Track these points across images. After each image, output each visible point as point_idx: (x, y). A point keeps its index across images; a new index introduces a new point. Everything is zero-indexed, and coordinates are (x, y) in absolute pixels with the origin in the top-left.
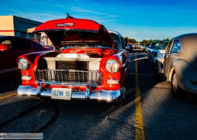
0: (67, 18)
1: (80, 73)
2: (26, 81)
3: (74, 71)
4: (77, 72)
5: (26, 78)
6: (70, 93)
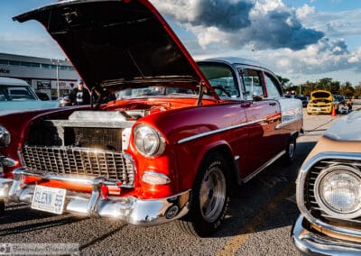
6: (63, 199)
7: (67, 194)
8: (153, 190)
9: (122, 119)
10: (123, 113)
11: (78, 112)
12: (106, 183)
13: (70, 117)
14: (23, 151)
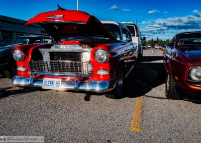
0: (59, 10)
1: (75, 63)
2: (21, 72)
3: (69, 62)
4: (72, 63)
5: (21, 69)
6: (60, 83)
13: (52, 47)
14: (31, 63)
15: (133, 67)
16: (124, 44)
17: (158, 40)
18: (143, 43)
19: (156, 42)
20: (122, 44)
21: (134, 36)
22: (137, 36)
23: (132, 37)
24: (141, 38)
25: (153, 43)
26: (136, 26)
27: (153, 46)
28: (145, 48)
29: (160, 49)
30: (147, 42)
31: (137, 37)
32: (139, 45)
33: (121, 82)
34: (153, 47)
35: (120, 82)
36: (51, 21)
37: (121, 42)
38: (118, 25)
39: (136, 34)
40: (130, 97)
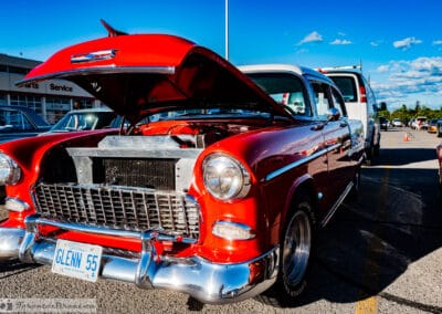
6: (98, 261)
7: (104, 253)
8: (230, 248)
9: (174, 146)
10: (175, 139)
11: (111, 137)
12: (160, 238)
13: (100, 144)
14: (38, 190)
15: (349, 188)
16: (320, 128)
17: (418, 106)
18: (381, 116)
19: (413, 113)
20: (312, 129)
21: (355, 100)
22: (364, 100)
23: (348, 106)
24: (375, 106)
25: (407, 116)
26: (359, 76)
27: (406, 122)
28: (385, 129)
29: (424, 128)
30: (391, 112)
31: (365, 104)
32: (370, 123)
33: (303, 251)
34: (407, 125)
35: (299, 251)
36: (84, 69)
37: (309, 122)
38: (300, 73)
39: (359, 96)
40: (333, 299)
